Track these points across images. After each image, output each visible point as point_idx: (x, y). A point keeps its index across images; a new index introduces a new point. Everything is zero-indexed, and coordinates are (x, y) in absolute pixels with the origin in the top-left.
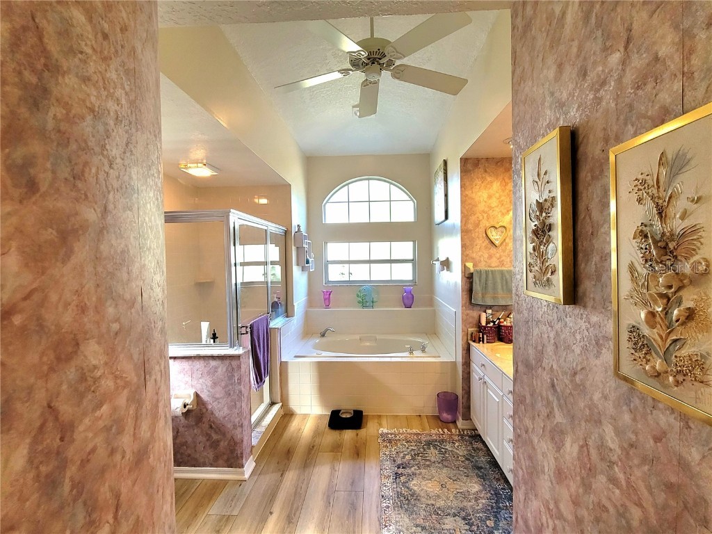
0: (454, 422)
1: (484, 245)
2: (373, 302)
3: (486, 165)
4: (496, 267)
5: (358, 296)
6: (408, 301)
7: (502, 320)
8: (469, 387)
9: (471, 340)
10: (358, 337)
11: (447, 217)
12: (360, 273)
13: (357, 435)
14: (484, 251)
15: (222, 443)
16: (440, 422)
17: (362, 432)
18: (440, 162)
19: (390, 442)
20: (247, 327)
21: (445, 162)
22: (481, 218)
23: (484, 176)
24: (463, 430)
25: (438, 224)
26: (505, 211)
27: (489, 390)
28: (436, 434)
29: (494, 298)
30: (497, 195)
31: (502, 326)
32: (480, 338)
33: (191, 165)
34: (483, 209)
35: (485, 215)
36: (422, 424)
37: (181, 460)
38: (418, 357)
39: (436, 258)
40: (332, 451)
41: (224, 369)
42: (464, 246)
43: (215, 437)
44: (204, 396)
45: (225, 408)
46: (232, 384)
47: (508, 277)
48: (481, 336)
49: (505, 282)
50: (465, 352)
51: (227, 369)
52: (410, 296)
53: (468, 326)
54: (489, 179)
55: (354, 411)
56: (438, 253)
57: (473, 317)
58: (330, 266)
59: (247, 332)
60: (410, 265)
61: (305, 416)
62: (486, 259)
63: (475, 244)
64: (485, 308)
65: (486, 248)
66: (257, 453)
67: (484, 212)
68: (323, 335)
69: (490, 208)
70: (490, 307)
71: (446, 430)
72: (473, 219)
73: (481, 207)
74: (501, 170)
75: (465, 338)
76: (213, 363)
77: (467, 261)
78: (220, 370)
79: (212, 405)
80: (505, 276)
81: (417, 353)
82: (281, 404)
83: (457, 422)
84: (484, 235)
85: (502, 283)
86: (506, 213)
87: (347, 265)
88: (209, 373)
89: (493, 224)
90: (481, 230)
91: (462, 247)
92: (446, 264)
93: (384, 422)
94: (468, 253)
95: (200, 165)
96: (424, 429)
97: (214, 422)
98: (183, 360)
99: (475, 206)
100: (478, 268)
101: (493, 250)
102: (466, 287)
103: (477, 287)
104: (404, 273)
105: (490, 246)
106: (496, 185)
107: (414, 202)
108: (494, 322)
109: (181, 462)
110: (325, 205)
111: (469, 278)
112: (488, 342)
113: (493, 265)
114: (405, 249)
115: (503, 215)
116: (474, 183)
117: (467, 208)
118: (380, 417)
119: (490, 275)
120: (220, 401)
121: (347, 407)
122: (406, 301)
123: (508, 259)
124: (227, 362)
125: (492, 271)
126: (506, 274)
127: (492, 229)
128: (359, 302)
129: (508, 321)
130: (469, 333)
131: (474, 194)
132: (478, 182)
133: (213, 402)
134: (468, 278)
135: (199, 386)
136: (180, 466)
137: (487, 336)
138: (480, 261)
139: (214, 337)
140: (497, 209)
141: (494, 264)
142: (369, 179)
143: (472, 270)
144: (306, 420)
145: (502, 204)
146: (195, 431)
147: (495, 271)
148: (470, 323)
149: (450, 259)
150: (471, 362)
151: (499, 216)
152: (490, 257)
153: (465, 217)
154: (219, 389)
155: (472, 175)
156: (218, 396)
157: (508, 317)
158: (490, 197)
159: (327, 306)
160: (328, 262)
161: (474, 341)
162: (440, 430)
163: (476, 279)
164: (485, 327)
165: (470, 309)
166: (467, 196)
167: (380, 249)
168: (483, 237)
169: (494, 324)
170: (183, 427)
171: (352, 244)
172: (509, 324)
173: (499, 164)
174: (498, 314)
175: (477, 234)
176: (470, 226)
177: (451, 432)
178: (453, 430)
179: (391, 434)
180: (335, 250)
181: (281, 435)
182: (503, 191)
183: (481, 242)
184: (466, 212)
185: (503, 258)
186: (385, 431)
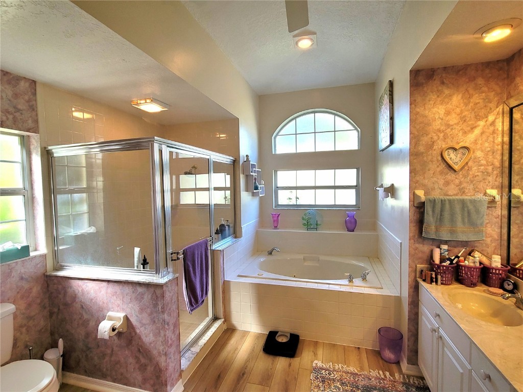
0: (398, 363)
1: (438, 169)
2: (317, 225)
3: (444, 75)
4: (454, 195)
5: (303, 219)
6: (351, 225)
7: (462, 258)
8: (417, 330)
9: (420, 278)
10: (301, 257)
11: (392, 141)
12: (306, 198)
13: (290, 365)
14: (439, 177)
15: (149, 368)
16: (381, 361)
17: (296, 361)
18: (386, 85)
19: (323, 382)
20: (178, 253)
21: (391, 84)
22: (435, 138)
23: (440, 88)
24: (409, 376)
25: (383, 150)
26: (469, 128)
27: (445, 349)
28: (377, 378)
29: (452, 232)
30: (458, 110)
31: (462, 266)
32: (432, 278)
33: (142, 102)
34: (438, 127)
35: (441, 135)
36: (360, 360)
37: (115, 377)
38: (359, 287)
39: (380, 185)
40: (260, 384)
41: (150, 296)
42: (412, 172)
43: (143, 361)
44: (133, 320)
45: (151, 335)
46: (156, 312)
47: (471, 207)
48: (434, 276)
49: (466, 214)
50: (412, 290)
51: (152, 297)
52: (353, 220)
53: (417, 262)
54: (447, 92)
55: (290, 334)
56: (382, 180)
57: (423, 252)
58: (280, 192)
59: (178, 259)
60: (353, 191)
61: (245, 333)
62: (441, 186)
63: (427, 168)
64: (439, 243)
65: (441, 173)
66: (186, 377)
67: (439, 131)
68: (270, 253)
69: (448, 126)
70: (446, 242)
71: (388, 374)
72: (425, 140)
73: (437, 125)
74: (464, 79)
75: (413, 274)
76: (140, 290)
77: (416, 188)
78: (146, 297)
79: (140, 330)
80: (467, 207)
81: (358, 281)
82: (223, 320)
83: (401, 364)
84: (440, 158)
85: (463, 215)
86: (469, 131)
87: (294, 191)
88: (136, 299)
89: (451, 144)
90: (435, 153)
91: (410, 173)
92: (391, 191)
93: (320, 352)
94: (418, 179)
95: (148, 101)
96: (362, 369)
97: (141, 346)
98: (115, 284)
99: (429, 124)
100: (431, 197)
101: (451, 176)
102: (415, 218)
103: (429, 218)
104: (348, 198)
105: (446, 170)
106: (456, 99)
107: (358, 131)
108: (452, 261)
109: (115, 379)
110: (275, 138)
111: (419, 209)
112: (442, 284)
113: (450, 193)
114: (349, 176)
115: (465, 133)
116: (428, 99)
117: (418, 127)
118: (316, 344)
119: (447, 206)
120: (147, 326)
121: (285, 328)
122: (349, 225)
123: (471, 187)
124: (152, 290)
125: (450, 201)
126: (469, 204)
127: (451, 151)
128: (304, 224)
129: (470, 261)
130: (418, 270)
131: (427, 112)
132: (433, 96)
133: (141, 327)
134: (417, 207)
135: (128, 311)
136: (115, 382)
137: (442, 277)
138: (433, 189)
139: (145, 263)
140: (458, 127)
141: (452, 192)
142: (314, 112)
143: (423, 198)
144: (245, 338)
145: (465, 121)
146: (127, 352)
147: (454, 200)
148: (420, 258)
149: (396, 185)
150: (420, 303)
151: (460, 134)
152: (447, 183)
153: (415, 138)
154: (145, 315)
155: (425, 89)
156: (144, 322)
157: (470, 254)
158: (448, 113)
159: (276, 227)
160: (278, 188)
161: (424, 280)
162: (381, 372)
163: (428, 209)
164: (439, 267)
165: (419, 243)
166: (418, 113)
167: (325, 176)
168: (438, 160)
169: (451, 263)
170: (117, 346)
171: (299, 172)
172: (472, 265)
173: (461, 73)
174: (456, 250)
175: (430, 157)
176: (421, 149)
177: (394, 378)
178: (397, 375)
179: (326, 370)
180: (284, 177)
181: (218, 354)
182: (466, 105)
183: (435, 167)
184: (416, 133)
185: (464, 185)
186: (320, 364)
